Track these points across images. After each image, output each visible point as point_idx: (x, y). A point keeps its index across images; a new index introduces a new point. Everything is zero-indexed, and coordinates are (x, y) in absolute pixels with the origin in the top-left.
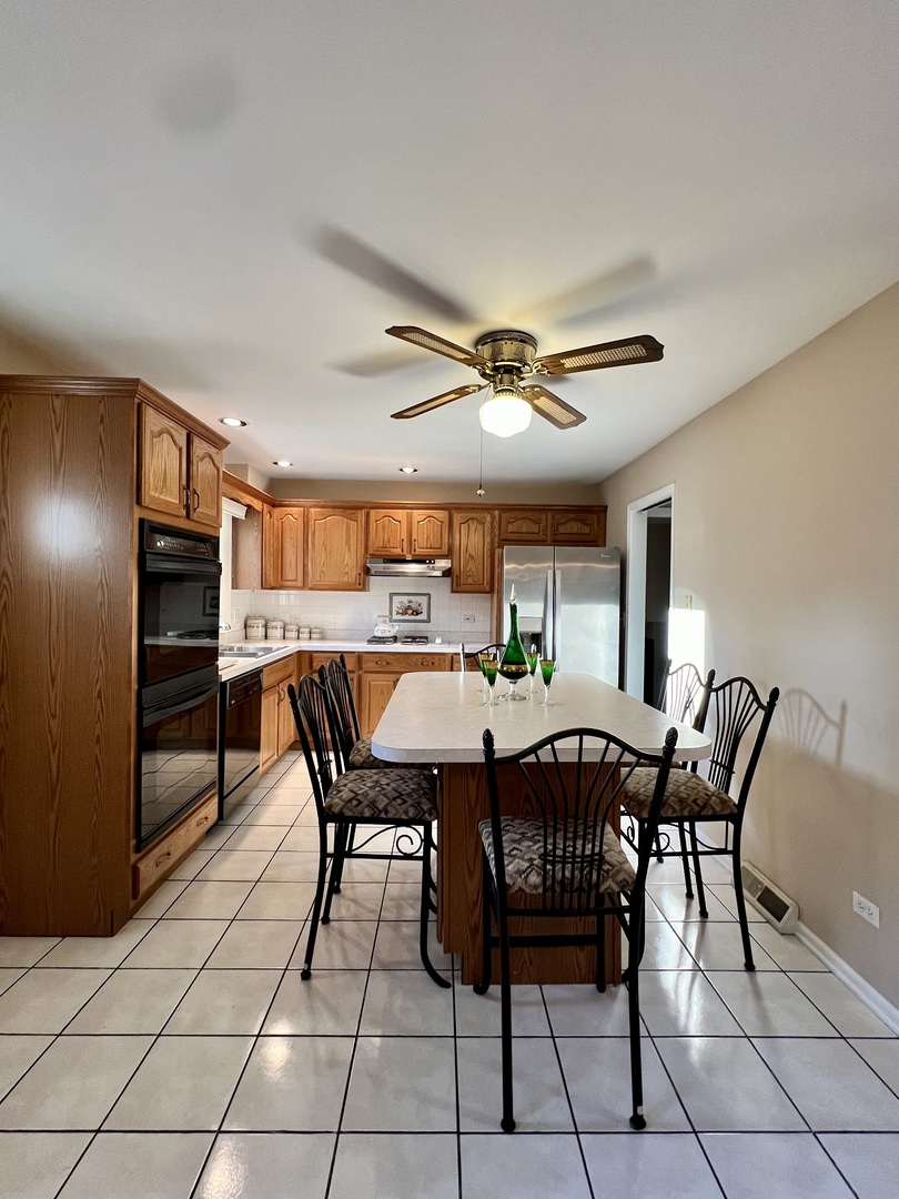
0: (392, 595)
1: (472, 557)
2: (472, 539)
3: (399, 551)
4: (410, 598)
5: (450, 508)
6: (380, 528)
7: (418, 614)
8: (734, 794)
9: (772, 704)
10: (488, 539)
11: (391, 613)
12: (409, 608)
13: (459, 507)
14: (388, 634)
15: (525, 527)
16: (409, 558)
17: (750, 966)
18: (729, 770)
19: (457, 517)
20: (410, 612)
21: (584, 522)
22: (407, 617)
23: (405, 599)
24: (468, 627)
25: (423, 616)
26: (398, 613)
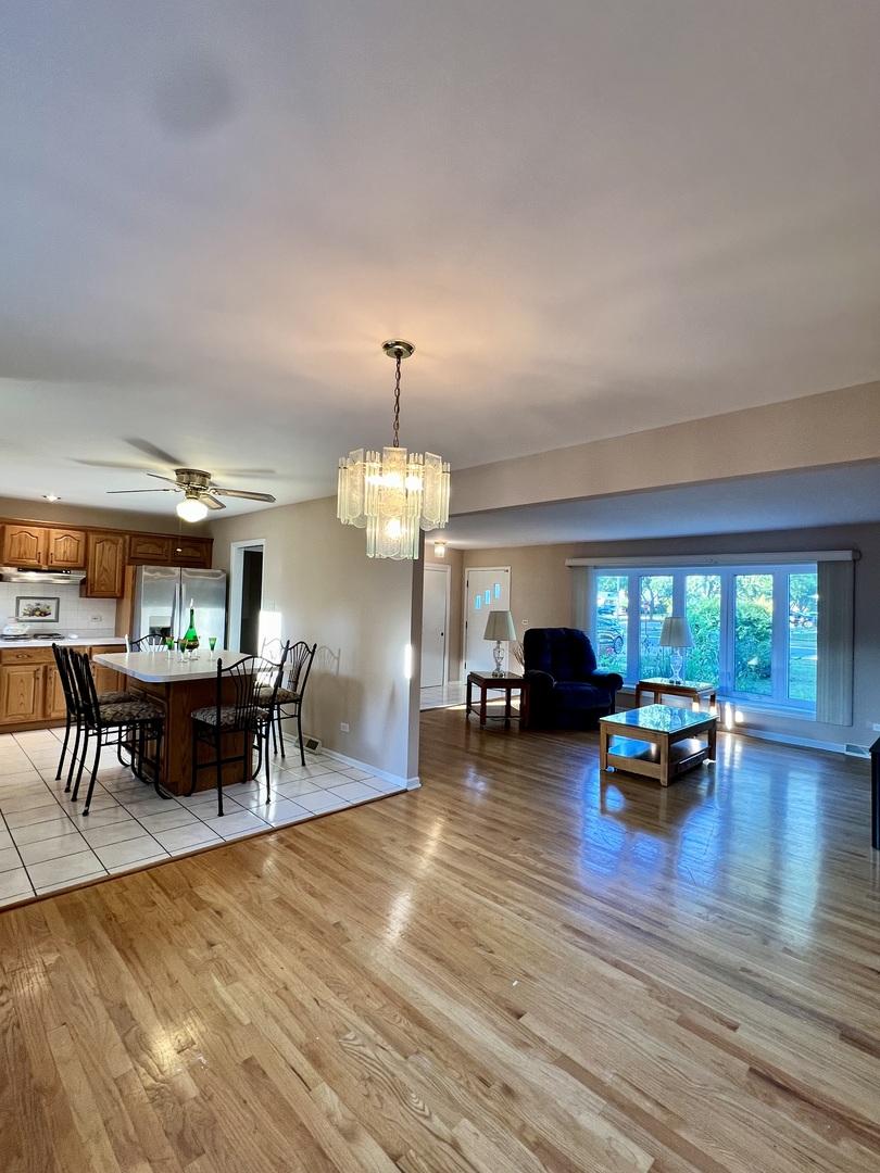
0: (18, 599)
1: (105, 570)
2: (107, 556)
3: (35, 562)
4: (38, 601)
5: (86, 530)
6: (17, 541)
7: (46, 615)
8: (299, 692)
9: (314, 651)
10: (120, 557)
11: (17, 614)
12: (38, 609)
13: (95, 531)
14: (19, 633)
15: (151, 549)
16: (45, 568)
17: (304, 764)
18: (296, 683)
19: (92, 538)
20: (38, 613)
21: (195, 549)
22: (34, 618)
23: (33, 603)
24: (94, 625)
25: (52, 617)
26: (25, 614)
